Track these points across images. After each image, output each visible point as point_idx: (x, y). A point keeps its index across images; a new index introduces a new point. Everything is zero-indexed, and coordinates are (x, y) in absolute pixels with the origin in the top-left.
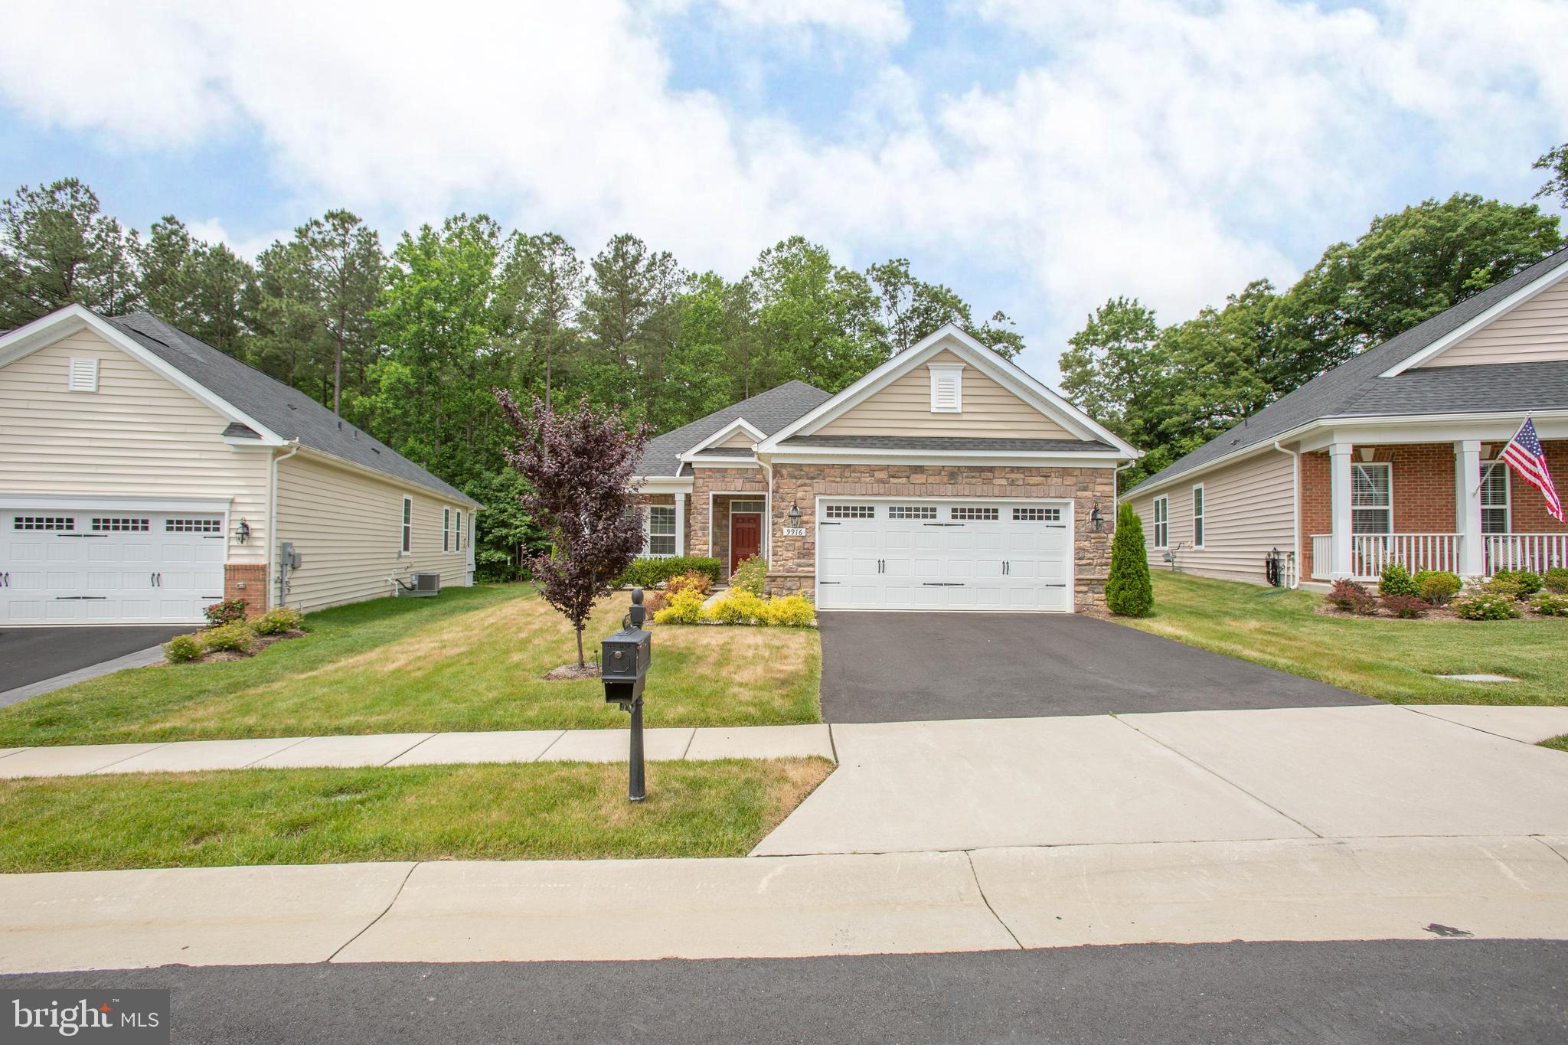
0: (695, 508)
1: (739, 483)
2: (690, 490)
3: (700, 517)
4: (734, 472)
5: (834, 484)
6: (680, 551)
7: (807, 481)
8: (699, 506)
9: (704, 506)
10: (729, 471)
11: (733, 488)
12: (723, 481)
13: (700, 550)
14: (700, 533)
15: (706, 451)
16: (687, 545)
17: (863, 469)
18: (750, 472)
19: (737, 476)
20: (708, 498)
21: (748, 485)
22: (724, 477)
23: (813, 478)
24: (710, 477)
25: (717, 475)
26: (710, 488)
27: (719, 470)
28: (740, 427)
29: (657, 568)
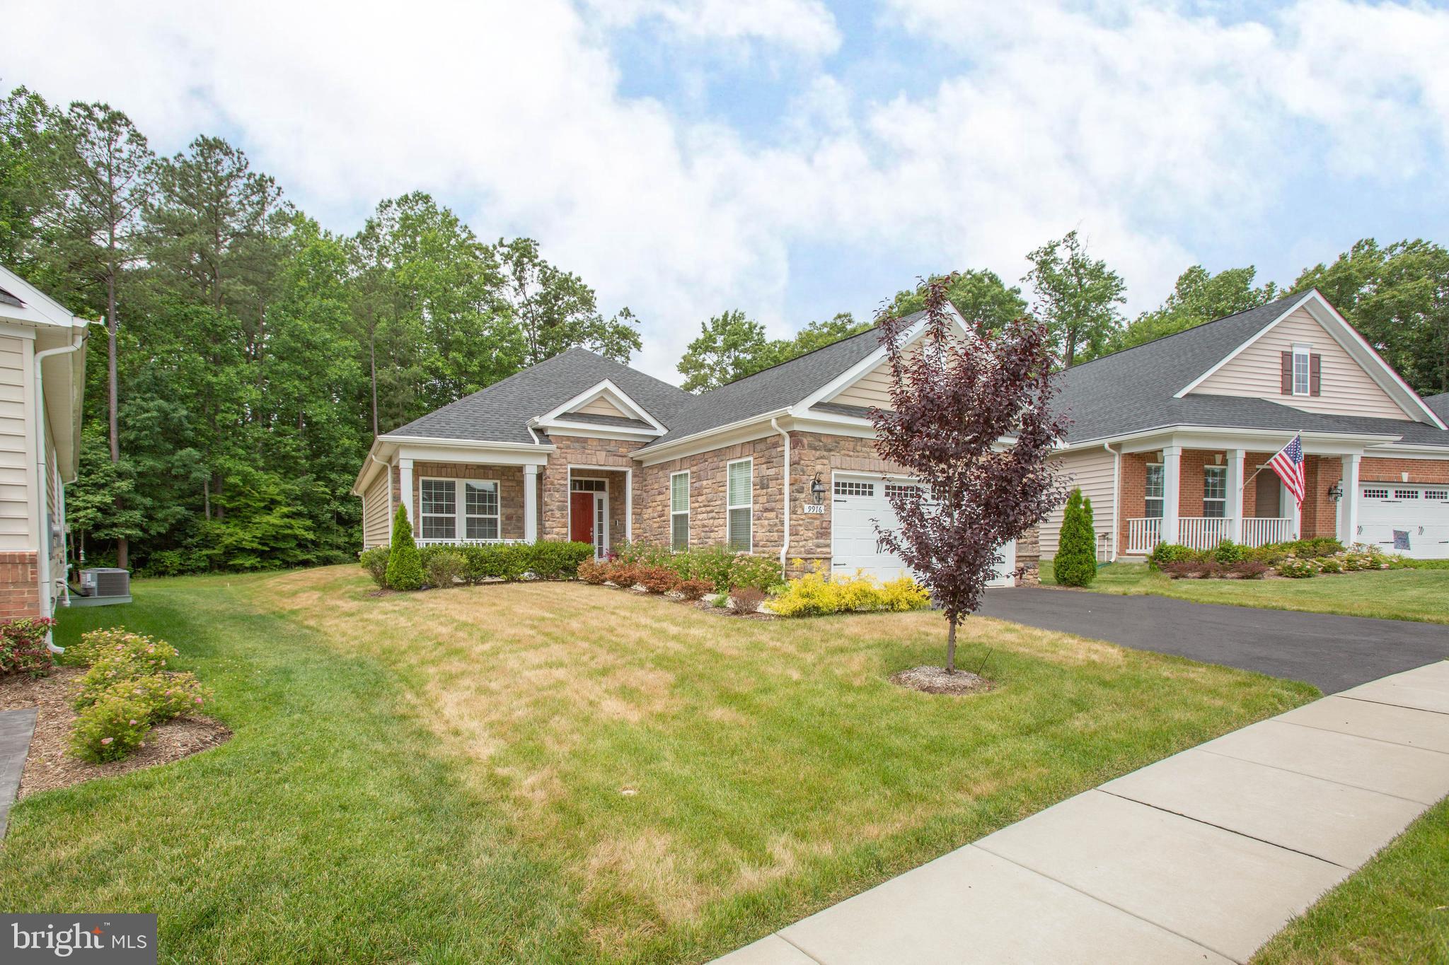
0: (552, 484)
1: (601, 456)
2: (544, 462)
3: (557, 494)
4: (595, 443)
5: (848, 458)
6: (531, 538)
7: (826, 453)
8: (556, 482)
9: (562, 482)
10: (589, 442)
11: (594, 460)
12: (584, 453)
13: (558, 534)
14: (558, 514)
15: (564, 416)
16: (541, 530)
18: (613, 444)
19: (599, 448)
20: (567, 472)
21: (611, 459)
22: (584, 448)
23: (830, 450)
24: (568, 447)
25: (577, 445)
26: (569, 460)
27: (578, 440)
28: (606, 390)
29: (527, 554)
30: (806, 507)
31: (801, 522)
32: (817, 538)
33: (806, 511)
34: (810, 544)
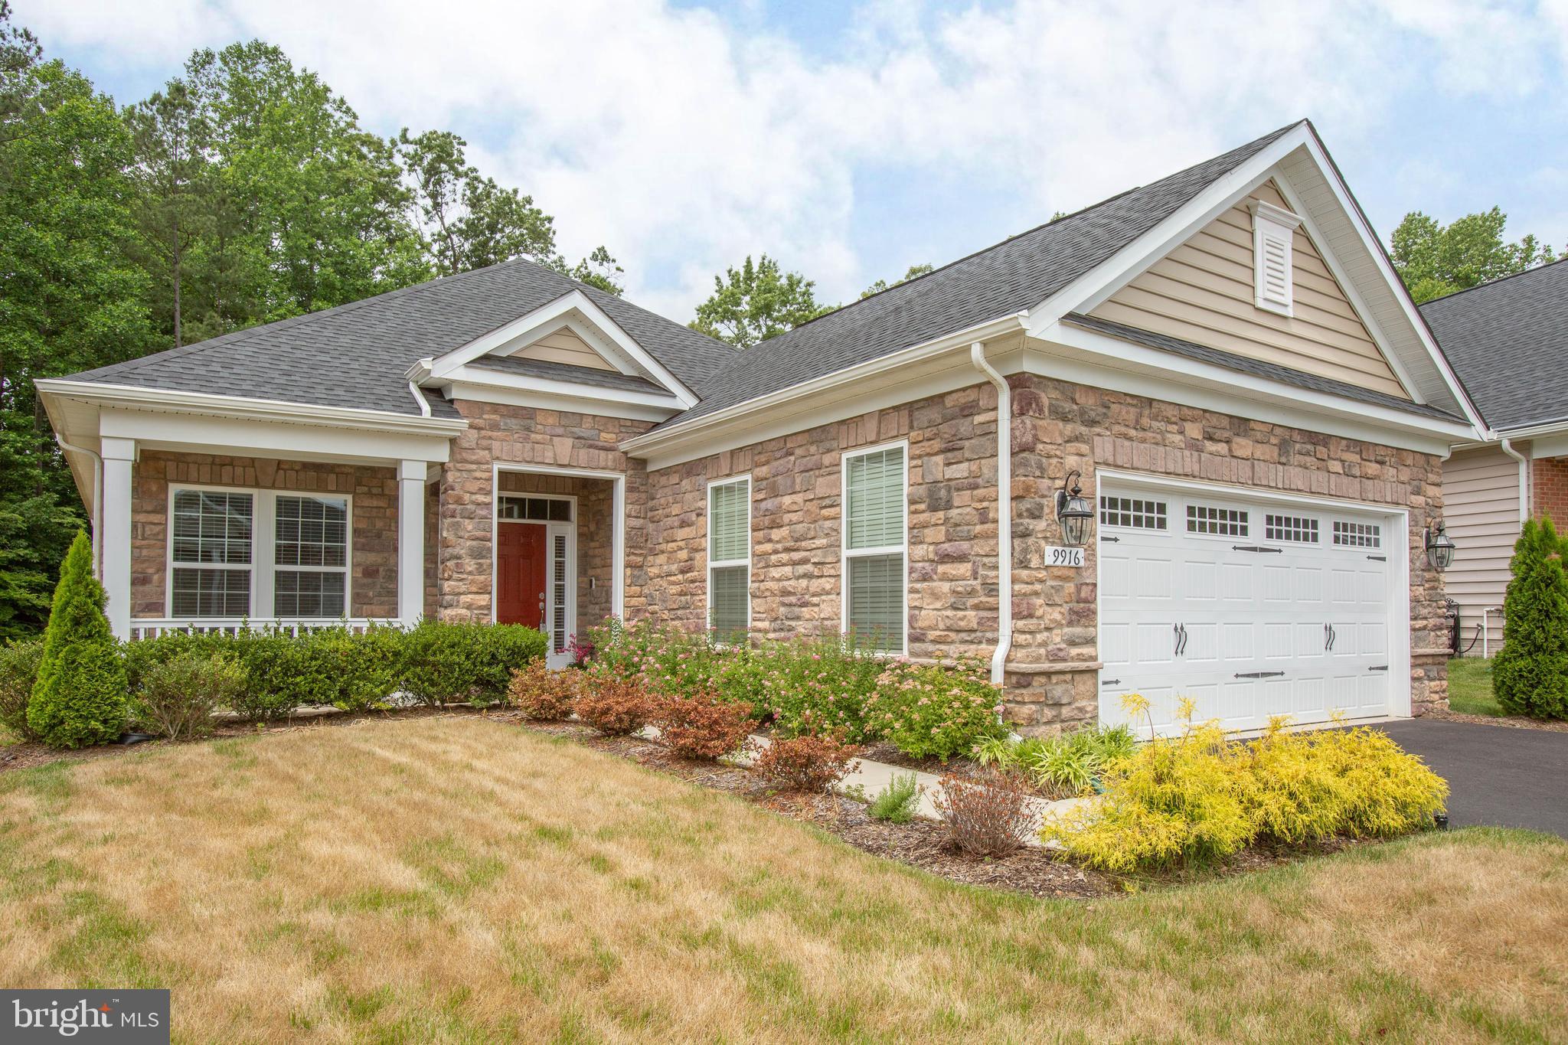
0: (459, 501)
1: (564, 447)
2: (442, 454)
3: (469, 525)
4: (550, 421)
5: (1127, 443)
6: (410, 614)
7: (1084, 430)
8: (467, 497)
9: (481, 498)
10: (539, 418)
11: (549, 457)
12: (527, 439)
13: (469, 607)
14: (470, 565)
15: (486, 360)
16: (434, 599)
17: (1170, 412)
18: (587, 423)
19: (560, 431)
20: (490, 479)
21: (583, 454)
22: (528, 429)
23: (1093, 423)
24: (494, 427)
25: (513, 423)
26: (496, 453)
27: (515, 412)
28: (574, 314)
29: (397, 654)
30: (1049, 550)
31: (1038, 587)
32: (1070, 624)
33: (1049, 560)
34: (1057, 638)
